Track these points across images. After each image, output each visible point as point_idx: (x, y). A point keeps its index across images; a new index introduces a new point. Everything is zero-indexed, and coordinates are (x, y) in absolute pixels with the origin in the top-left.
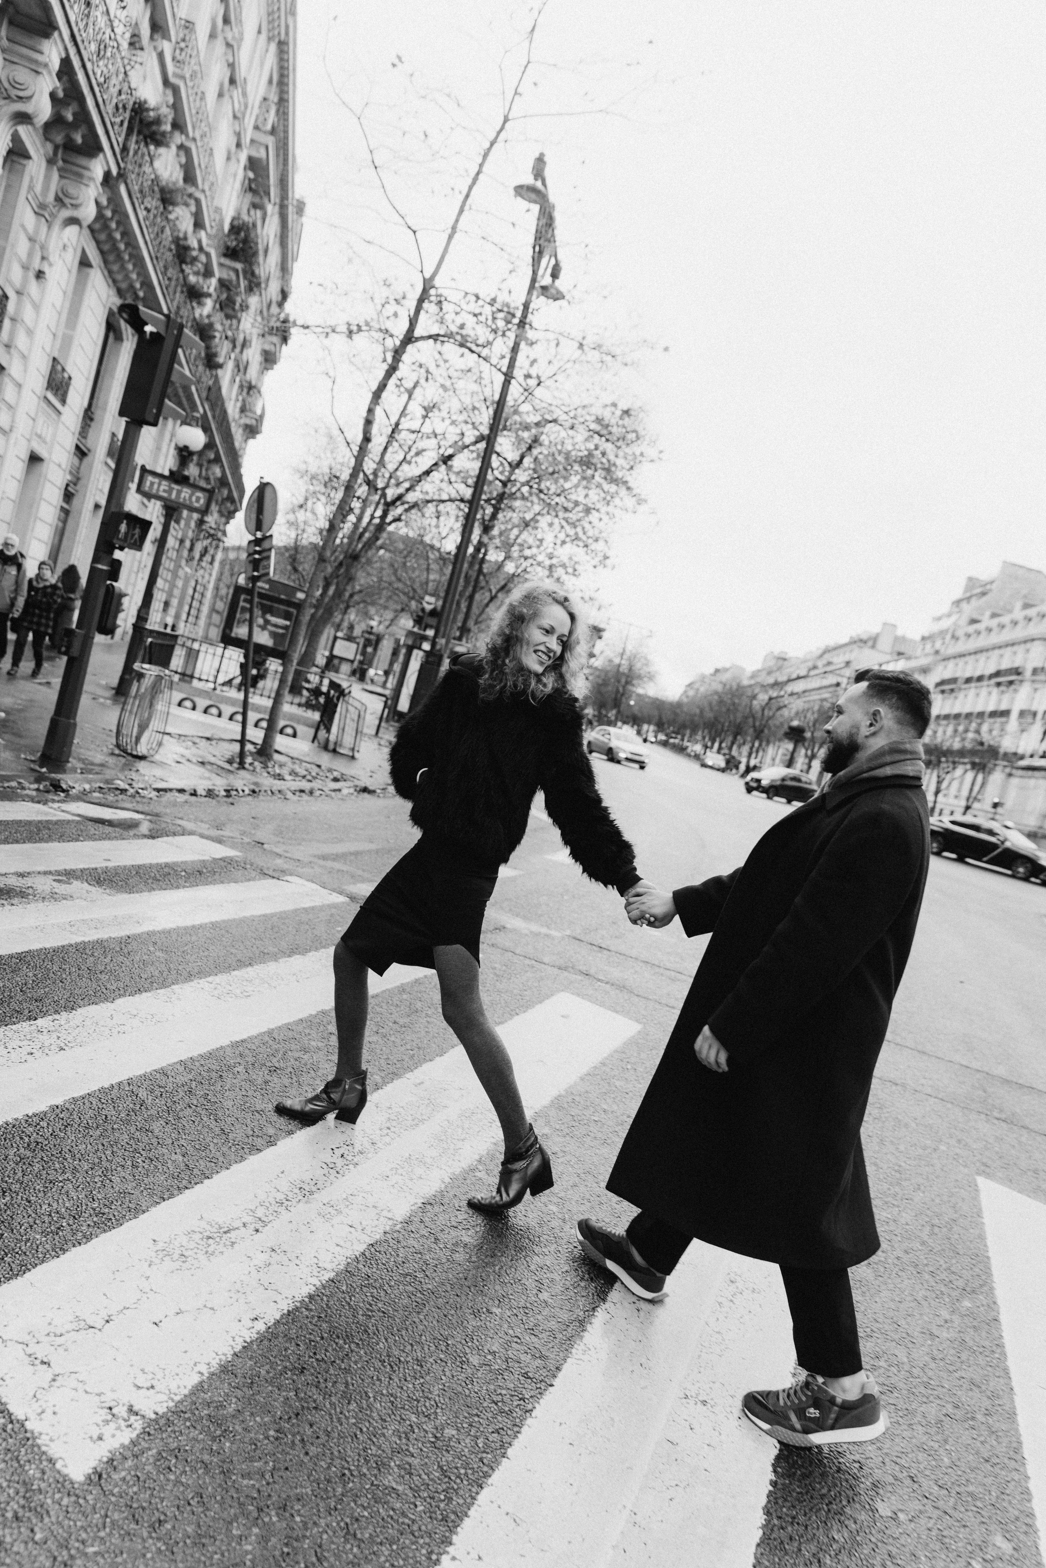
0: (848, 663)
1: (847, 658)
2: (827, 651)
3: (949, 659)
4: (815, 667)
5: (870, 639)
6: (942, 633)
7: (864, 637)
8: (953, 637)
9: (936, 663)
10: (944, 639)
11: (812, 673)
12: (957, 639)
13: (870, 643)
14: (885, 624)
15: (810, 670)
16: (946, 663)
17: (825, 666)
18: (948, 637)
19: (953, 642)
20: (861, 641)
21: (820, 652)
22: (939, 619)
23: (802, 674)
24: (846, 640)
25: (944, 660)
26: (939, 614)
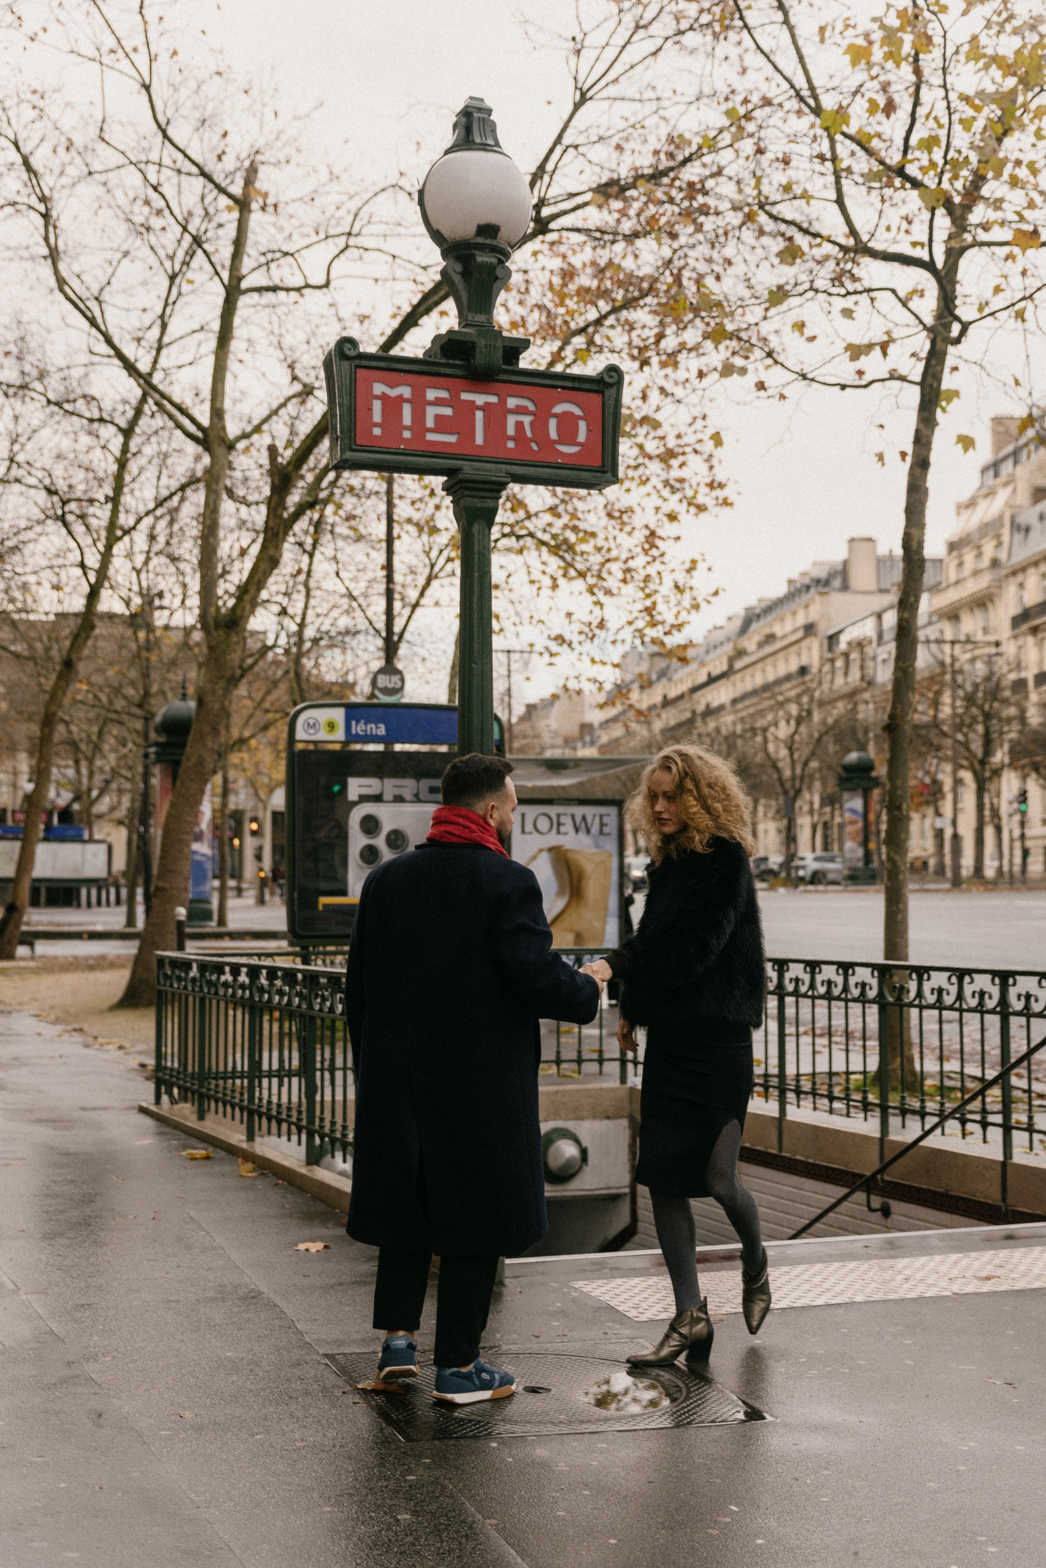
0: (809, 629)
1: (801, 619)
2: (750, 619)
3: (1023, 569)
4: (741, 653)
5: (831, 575)
6: (990, 528)
7: (822, 574)
8: (1016, 527)
9: (999, 584)
10: (998, 537)
11: (738, 665)
12: (1027, 530)
13: (837, 583)
14: (852, 540)
15: (731, 661)
16: (1020, 578)
17: (761, 645)
18: (1006, 532)
19: (1018, 537)
20: (818, 582)
21: (738, 623)
22: (971, 504)
23: (716, 671)
24: (780, 590)
25: (1014, 573)
26: (965, 496)
